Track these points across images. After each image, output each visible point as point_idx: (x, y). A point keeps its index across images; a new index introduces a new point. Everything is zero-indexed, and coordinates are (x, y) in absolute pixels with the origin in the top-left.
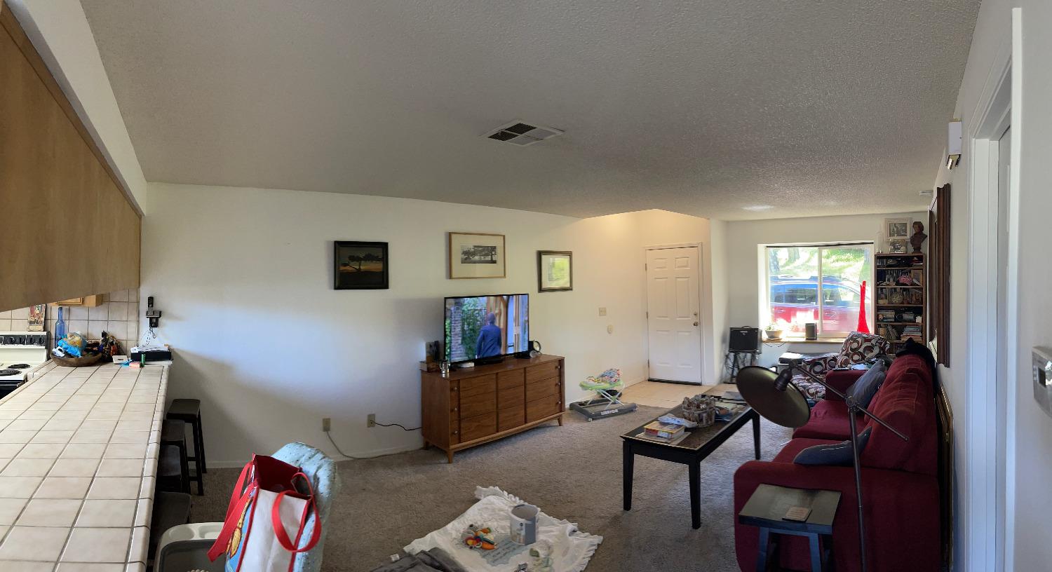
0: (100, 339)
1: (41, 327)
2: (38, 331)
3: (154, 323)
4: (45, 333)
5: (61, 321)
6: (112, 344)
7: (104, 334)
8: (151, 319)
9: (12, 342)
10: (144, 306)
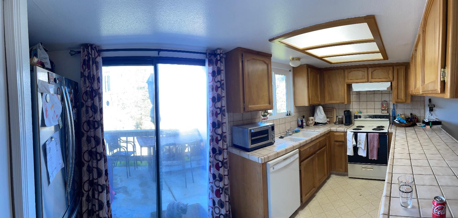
0: (410, 116)
1: (386, 112)
2: (385, 113)
3: (431, 110)
4: (388, 114)
5: (394, 109)
6: (415, 118)
7: (411, 114)
8: (430, 108)
9: (376, 118)
10: (427, 102)
